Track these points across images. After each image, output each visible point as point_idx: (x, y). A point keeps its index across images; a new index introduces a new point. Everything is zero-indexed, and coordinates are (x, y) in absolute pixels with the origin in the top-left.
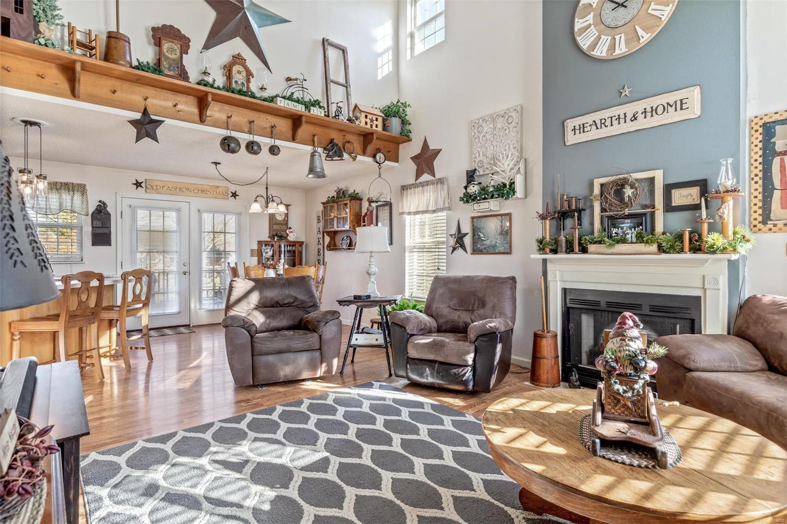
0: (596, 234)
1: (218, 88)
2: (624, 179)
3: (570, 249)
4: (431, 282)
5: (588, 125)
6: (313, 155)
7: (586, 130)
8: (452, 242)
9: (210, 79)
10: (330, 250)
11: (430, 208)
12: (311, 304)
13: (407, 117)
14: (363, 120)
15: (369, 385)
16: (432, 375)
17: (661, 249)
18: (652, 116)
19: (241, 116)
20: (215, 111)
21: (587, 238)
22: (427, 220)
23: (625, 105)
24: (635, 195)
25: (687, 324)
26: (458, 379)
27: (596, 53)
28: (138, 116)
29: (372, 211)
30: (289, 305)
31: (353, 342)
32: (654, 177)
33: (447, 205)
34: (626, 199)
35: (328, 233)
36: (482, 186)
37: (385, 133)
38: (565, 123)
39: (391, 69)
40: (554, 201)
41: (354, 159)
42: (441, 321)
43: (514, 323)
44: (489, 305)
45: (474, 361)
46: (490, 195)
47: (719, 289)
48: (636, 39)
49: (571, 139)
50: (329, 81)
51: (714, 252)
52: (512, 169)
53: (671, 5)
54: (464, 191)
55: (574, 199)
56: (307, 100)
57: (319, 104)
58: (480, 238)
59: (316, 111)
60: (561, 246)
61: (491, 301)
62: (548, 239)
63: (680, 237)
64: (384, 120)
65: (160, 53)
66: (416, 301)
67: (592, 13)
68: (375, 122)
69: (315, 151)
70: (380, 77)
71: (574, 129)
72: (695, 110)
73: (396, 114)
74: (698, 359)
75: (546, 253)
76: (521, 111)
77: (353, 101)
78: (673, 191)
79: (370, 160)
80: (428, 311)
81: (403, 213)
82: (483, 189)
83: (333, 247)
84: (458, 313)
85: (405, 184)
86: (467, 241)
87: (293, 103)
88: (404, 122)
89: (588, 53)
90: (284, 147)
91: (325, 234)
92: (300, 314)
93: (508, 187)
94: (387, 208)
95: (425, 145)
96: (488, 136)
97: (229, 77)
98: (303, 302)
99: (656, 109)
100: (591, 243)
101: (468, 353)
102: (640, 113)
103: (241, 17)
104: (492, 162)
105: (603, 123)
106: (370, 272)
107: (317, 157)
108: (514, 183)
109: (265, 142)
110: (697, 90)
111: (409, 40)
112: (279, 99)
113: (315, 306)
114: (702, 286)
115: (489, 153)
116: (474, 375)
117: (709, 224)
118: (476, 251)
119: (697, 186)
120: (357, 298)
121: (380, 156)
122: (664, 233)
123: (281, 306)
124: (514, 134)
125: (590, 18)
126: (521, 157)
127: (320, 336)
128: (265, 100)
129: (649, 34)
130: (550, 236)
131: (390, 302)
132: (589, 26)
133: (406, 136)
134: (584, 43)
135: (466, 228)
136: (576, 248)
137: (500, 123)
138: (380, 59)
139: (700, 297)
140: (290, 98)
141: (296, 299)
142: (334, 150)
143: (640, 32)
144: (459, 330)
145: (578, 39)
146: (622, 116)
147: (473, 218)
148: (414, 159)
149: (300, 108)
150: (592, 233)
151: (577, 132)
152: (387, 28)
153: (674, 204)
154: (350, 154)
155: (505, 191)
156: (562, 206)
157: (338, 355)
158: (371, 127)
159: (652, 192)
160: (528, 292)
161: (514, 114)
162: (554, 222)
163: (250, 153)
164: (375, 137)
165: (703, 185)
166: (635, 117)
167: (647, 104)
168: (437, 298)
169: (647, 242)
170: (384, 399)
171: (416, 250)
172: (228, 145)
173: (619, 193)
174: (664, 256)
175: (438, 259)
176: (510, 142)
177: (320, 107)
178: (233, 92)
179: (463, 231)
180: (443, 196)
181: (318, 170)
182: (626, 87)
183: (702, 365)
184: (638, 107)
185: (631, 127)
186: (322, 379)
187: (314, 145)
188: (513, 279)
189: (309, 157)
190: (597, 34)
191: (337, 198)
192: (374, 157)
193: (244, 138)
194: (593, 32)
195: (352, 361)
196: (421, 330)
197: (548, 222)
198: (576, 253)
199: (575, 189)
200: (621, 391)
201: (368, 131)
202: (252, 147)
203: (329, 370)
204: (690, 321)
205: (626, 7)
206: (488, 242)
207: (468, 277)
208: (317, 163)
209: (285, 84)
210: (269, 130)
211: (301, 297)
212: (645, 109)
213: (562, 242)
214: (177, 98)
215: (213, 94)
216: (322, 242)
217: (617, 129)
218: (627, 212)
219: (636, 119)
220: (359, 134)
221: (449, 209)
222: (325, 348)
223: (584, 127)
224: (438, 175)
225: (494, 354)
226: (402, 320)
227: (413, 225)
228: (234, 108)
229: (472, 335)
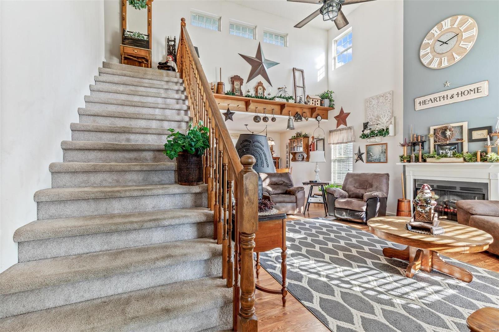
0: (431, 153)
1: (253, 97)
2: (446, 127)
3: (417, 160)
4: (345, 176)
5: (427, 101)
6: (289, 120)
7: (426, 103)
8: (356, 157)
9: (250, 94)
10: (293, 161)
11: (344, 141)
12: (290, 184)
13: (332, 98)
14: (311, 102)
15: (318, 218)
16: (346, 215)
17: (465, 160)
18: (462, 96)
19: (261, 107)
20: (252, 106)
21: (426, 155)
22: (342, 147)
23: (447, 91)
24: (452, 134)
25: (481, 196)
26: (359, 217)
27: (432, 66)
28: (226, 111)
29: (314, 143)
30: (281, 184)
31: (309, 201)
32: (462, 126)
33: (353, 140)
34: (448, 136)
35: (292, 153)
36: (371, 130)
37: (322, 107)
38: (415, 100)
39: (324, 76)
40: (409, 138)
41: (307, 120)
42: (350, 193)
43: (387, 195)
44: (375, 186)
45: (366, 209)
46: (376, 135)
47: (498, 180)
48: (453, 59)
49: (418, 107)
50: (296, 87)
51: (492, 162)
52: (387, 122)
53: (472, 42)
54: (362, 133)
55: (420, 136)
56: (287, 96)
57: (292, 98)
58: (370, 155)
59: (291, 101)
60: (412, 159)
61: (375, 184)
62: (406, 155)
63: (475, 154)
64: (321, 101)
65: (233, 87)
66: (337, 185)
67: (429, 47)
68: (317, 102)
69: (290, 118)
70: (319, 80)
71: (420, 103)
72: (485, 92)
73: (327, 97)
74: (477, 210)
75: (404, 162)
76: (392, 93)
77: (307, 94)
78: (473, 132)
79: (314, 119)
80: (344, 188)
81: (330, 144)
82: (372, 132)
83: (294, 160)
84: (359, 190)
85: (331, 130)
86: (364, 157)
87: (281, 99)
88: (331, 101)
89: (427, 66)
90: (277, 118)
91: (290, 154)
92: (286, 188)
93: (385, 130)
94: (322, 141)
95: (342, 111)
96: (374, 106)
97: (257, 92)
98: (287, 183)
99: (464, 93)
100: (428, 157)
101: (363, 206)
102: (455, 95)
103: (261, 67)
104: (377, 119)
105: (435, 99)
106: (316, 171)
107: (291, 121)
108: (388, 129)
109: (270, 116)
110: (486, 83)
111: (333, 61)
112: (276, 98)
113: (292, 185)
114: (488, 178)
115: (376, 114)
116: (366, 216)
117: (492, 148)
118: (368, 161)
119: (486, 129)
120: (311, 182)
121: (319, 118)
122: (467, 153)
123: (278, 185)
124: (388, 105)
125: (428, 50)
126: (392, 116)
127: (296, 197)
128: (270, 99)
129: (460, 57)
130: (407, 154)
131: (326, 184)
132: (428, 53)
133: (332, 107)
134: (425, 61)
135: (363, 150)
136: (420, 160)
137: (381, 99)
138: (319, 72)
139: (488, 183)
140: (280, 97)
141: (284, 182)
142: (298, 117)
143: (455, 55)
144: (360, 197)
145: (422, 60)
146: (446, 96)
147: (367, 146)
148: (336, 117)
149: (284, 101)
150: (429, 153)
151: (422, 104)
152: (323, 56)
153: (473, 138)
154: (305, 118)
155: (383, 132)
156: (413, 140)
157: (303, 205)
158: (315, 104)
159: (462, 133)
160: (396, 181)
161: (388, 95)
162: (409, 147)
163: (264, 121)
164: (317, 109)
165: (490, 129)
166: (452, 97)
167: (459, 90)
168: (348, 183)
169: (457, 157)
170: (325, 223)
171: (337, 161)
172: (256, 119)
173: (444, 133)
174: (466, 163)
175: (348, 165)
176: (386, 108)
177: (293, 99)
178: (259, 98)
179: (362, 152)
180: (351, 135)
181: (292, 126)
182: (448, 82)
183: (479, 212)
184: (455, 91)
185: (450, 101)
186: (296, 215)
187: (289, 115)
188: (388, 175)
189: (287, 121)
190: (432, 57)
191: (297, 137)
192: (316, 118)
193: (262, 115)
194: (430, 56)
195: (308, 210)
196: (341, 196)
197: (406, 147)
198: (420, 162)
199: (421, 132)
200: (420, 210)
201: (314, 107)
202: (265, 119)
203: (300, 212)
204: (482, 195)
205: (447, 44)
206: (375, 157)
207: (364, 174)
208: (291, 124)
209: (277, 91)
210: (271, 111)
211: (286, 181)
212: (458, 93)
213: (413, 157)
214: (238, 103)
215: (252, 100)
216: (288, 158)
217: (443, 102)
218: (448, 142)
219: (453, 97)
220: (309, 108)
221: (354, 141)
222: (298, 202)
223: (425, 102)
224: (348, 125)
225: (376, 207)
226: (332, 191)
227: (335, 149)
228: (258, 104)
229: (365, 199)
